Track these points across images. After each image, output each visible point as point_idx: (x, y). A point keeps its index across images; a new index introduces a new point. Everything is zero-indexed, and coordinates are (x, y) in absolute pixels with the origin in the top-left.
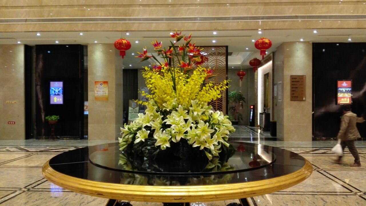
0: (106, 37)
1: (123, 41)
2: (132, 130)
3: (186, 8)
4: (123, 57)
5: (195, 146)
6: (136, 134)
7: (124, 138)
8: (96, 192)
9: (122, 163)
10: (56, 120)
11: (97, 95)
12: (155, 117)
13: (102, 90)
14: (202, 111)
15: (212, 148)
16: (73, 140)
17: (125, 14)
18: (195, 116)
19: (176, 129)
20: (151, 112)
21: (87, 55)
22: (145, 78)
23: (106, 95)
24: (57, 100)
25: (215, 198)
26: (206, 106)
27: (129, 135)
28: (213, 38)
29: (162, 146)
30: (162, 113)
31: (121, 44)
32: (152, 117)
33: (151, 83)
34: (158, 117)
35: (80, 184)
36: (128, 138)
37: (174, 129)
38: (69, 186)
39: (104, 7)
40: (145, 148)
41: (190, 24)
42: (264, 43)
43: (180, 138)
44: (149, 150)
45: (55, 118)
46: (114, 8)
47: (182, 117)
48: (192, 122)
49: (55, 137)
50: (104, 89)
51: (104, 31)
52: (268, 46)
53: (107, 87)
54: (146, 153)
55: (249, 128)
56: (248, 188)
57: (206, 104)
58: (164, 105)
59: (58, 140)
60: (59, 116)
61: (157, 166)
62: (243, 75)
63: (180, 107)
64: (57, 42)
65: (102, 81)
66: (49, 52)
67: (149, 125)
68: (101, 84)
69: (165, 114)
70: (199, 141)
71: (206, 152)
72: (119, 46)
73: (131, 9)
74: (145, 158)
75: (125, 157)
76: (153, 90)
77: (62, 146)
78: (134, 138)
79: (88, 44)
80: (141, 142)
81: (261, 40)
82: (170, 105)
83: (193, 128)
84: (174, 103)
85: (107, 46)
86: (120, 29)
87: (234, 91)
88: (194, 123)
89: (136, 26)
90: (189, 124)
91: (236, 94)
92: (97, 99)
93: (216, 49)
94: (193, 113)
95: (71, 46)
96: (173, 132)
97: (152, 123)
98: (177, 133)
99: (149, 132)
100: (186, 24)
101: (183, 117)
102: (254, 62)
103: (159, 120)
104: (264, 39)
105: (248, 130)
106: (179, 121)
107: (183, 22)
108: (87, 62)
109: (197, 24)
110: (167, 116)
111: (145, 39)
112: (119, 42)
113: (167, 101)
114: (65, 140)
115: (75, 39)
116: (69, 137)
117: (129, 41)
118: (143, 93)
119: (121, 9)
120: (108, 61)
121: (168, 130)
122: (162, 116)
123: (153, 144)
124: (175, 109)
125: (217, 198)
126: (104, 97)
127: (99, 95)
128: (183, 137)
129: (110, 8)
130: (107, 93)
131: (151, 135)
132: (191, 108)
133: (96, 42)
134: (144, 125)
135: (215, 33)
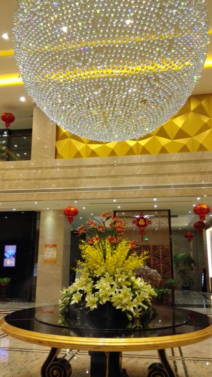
0: (57, 205)
1: (71, 208)
2: (69, 293)
3: (128, 178)
4: (71, 223)
5: (118, 308)
6: (72, 296)
7: (62, 300)
8: (38, 340)
9: (61, 322)
10: (7, 282)
11: (46, 258)
12: (88, 282)
13: (51, 253)
14: (125, 277)
15: (132, 310)
16: (21, 303)
17: (74, 185)
18: (119, 282)
19: (103, 293)
20: (85, 278)
21: (40, 219)
22: (81, 250)
23: (54, 258)
24: (10, 262)
25: (125, 348)
26: (130, 273)
27: (66, 298)
28: (155, 203)
29: (91, 307)
30: (93, 279)
31: (69, 211)
32: (85, 282)
33: (86, 253)
34: (89, 282)
35: (27, 335)
36: (66, 300)
37: (101, 293)
38: (19, 336)
39: (56, 180)
40: (78, 308)
41: (132, 192)
42: (202, 209)
43: (106, 301)
44: (81, 310)
45: (7, 280)
46: (65, 181)
47: (108, 282)
48: (117, 287)
49: (5, 299)
50: (52, 252)
51: (54, 200)
52: (206, 211)
53: (56, 251)
54: (79, 313)
55: (200, 294)
56: (151, 342)
57: (131, 271)
58: (95, 272)
59: (8, 303)
60: (10, 279)
61: (87, 325)
62: (191, 237)
63: (107, 275)
64: (14, 210)
65: (51, 244)
66: (6, 217)
67: (82, 289)
68: (50, 247)
69: (96, 280)
70: (121, 304)
71: (127, 313)
72: (67, 213)
73: (79, 180)
74: (78, 318)
75: (62, 317)
76: (87, 259)
77: (11, 308)
78: (70, 300)
79: (41, 210)
80: (75, 303)
81: (199, 206)
82: (100, 272)
83: (117, 292)
84: (103, 271)
85: (57, 211)
86: (69, 198)
87: (183, 253)
88: (119, 287)
89: (83, 195)
90: (114, 289)
91: (186, 257)
92: (46, 261)
93: (158, 213)
94: (118, 279)
95: (27, 212)
96: (100, 295)
97: (85, 287)
98: (103, 296)
99: (82, 295)
100: (128, 193)
101: (110, 282)
102: (198, 225)
103: (90, 285)
104: (202, 205)
105: (198, 296)
106: (106, 287)
107: (125, 191)
108: (39, 225)
109: (138, 192)
110: (97, 282)
111: (91, 205)
112: (68, 209)
113: (97, 269)
114: (14, 303)
115: (30, 207)
116: (18, 300)
117: (76, 208)
118: (79, 262)
119: (71, 181)
120: (58, 226)
121: (97, 294)
122: (93, 282)
123: (84, 305)
124: (103, 275)
125: (126, 348)
126: (52, 260)
127: (48, 258)
128: (108, 300)
129: (61, 181)
130: (55, 255)
131: (83, 298)
132: (116, 275)
133: (48, 209)
134: (79, 289)
135: (155, 199)
